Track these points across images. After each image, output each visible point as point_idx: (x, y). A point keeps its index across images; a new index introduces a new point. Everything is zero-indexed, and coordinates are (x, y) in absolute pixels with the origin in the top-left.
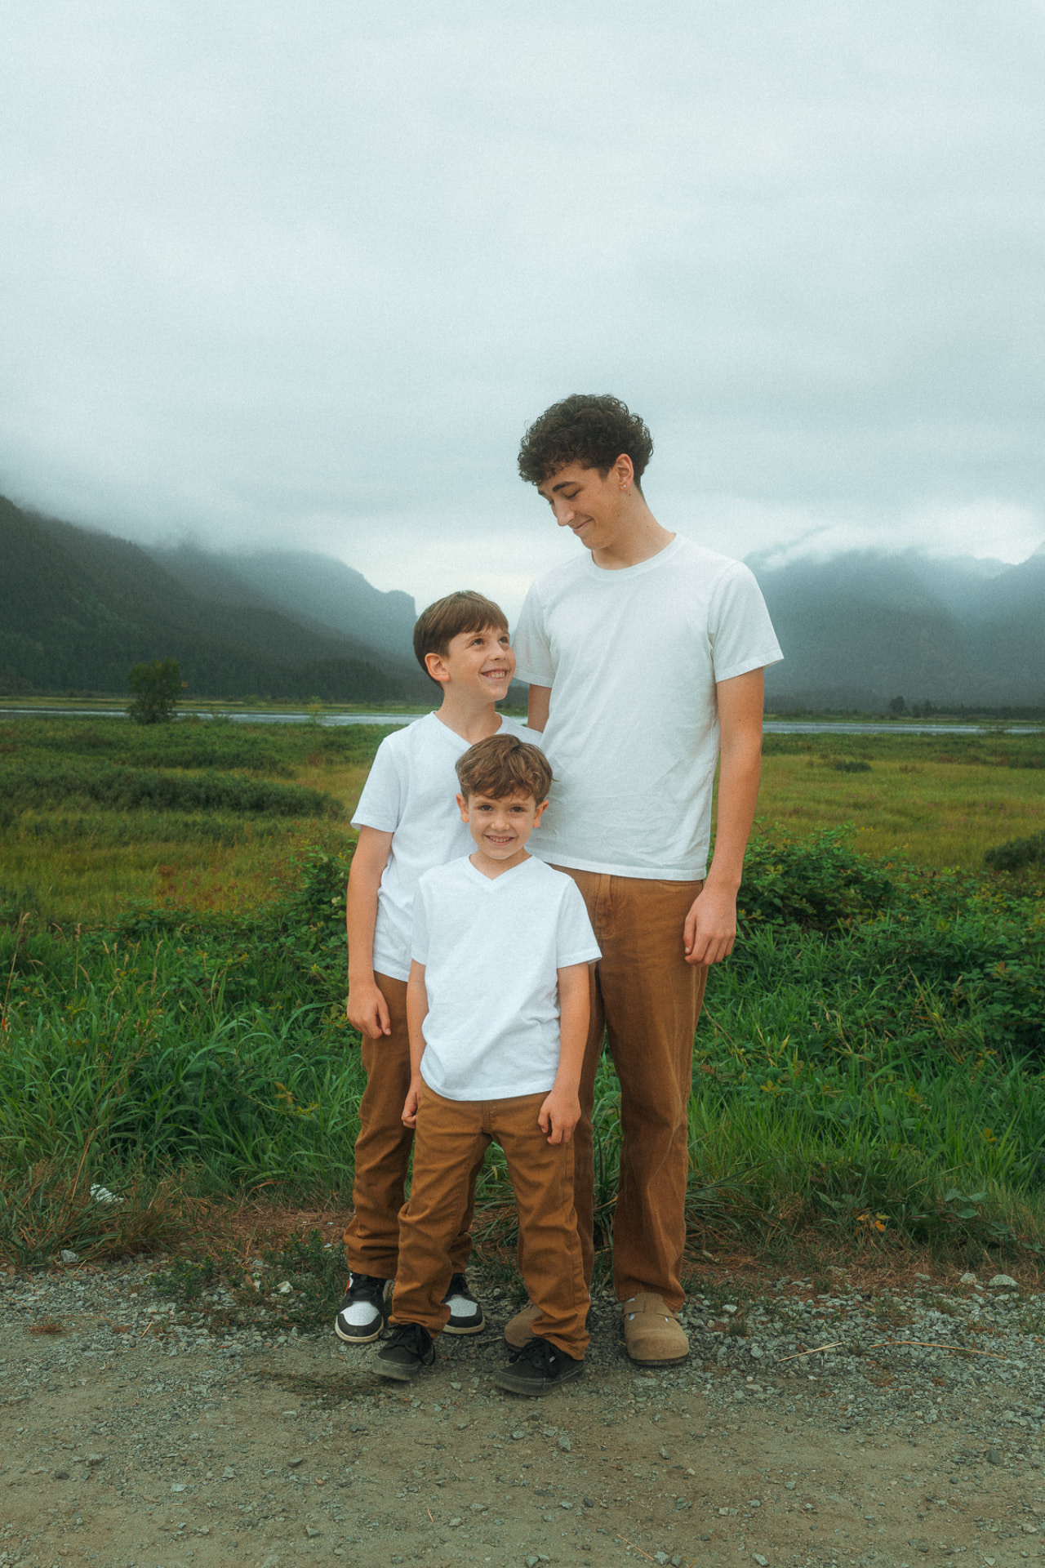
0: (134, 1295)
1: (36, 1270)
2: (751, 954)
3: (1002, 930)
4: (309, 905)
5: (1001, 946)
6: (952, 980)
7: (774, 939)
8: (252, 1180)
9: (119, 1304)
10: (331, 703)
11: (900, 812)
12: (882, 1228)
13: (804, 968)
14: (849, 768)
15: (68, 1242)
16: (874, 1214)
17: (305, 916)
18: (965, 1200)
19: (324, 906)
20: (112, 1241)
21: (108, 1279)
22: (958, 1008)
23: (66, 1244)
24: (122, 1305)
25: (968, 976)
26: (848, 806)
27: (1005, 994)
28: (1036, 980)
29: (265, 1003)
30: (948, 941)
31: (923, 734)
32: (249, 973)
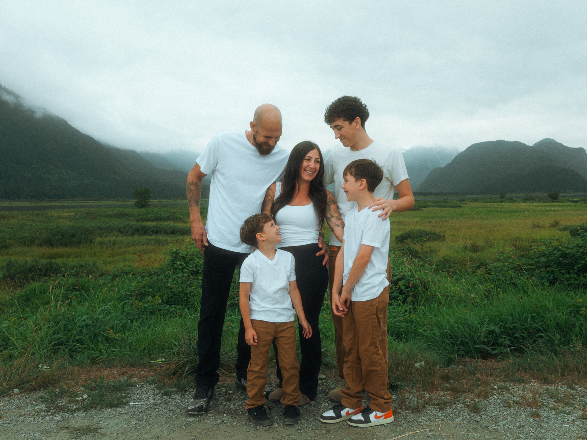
0: (34, 403)
1: (4, 397)
9: (28, 406)
15: (17, 386)
17: (169, 268)
20: (31, 385)
21: (28, 398)
24: (29, 407)
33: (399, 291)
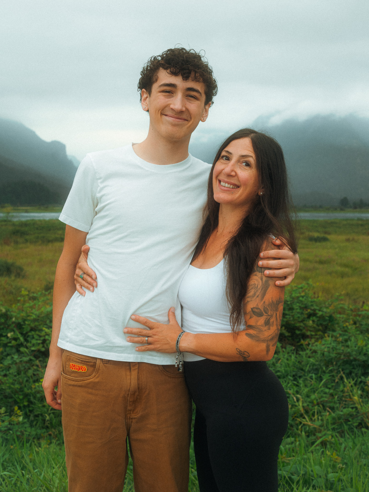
10: (18, 206)
11: (346, 266)
14: (317, 240)
26: (316, 262)
31: (359, 219)
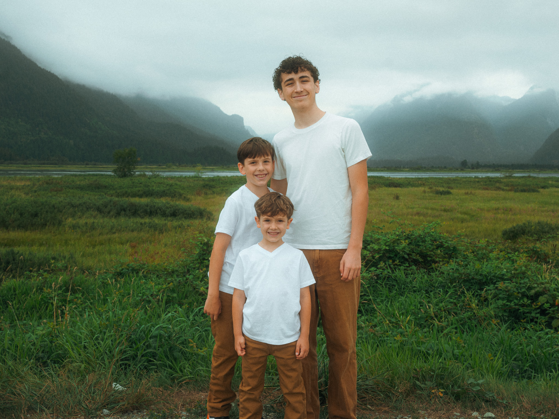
2: (395, 280)
3: (505, 267)
4: (199, 261)
5: (503, 275)
6: (482, 289)
7: (404, 273)
8: (180, 380)
10: (206, 166)
11: (465, 213)
12: (441, 395)
13: (417, 286)
14: (442, 193)
15: (105, 406)
16: (438, 389)
17: (197, 265)
18: (475, 383)
19: (206, 261)
20: (124, 405)
22: (484, 302)
23: (104, 407)
25: (488, 288)
26: (441, 210)
27: (504, 296)
28: (517, 289)
29: (181, 305)
30: (480, 273)
31: (476, 177)
32: (173, 291)
33: (539, 311)
